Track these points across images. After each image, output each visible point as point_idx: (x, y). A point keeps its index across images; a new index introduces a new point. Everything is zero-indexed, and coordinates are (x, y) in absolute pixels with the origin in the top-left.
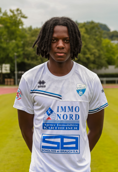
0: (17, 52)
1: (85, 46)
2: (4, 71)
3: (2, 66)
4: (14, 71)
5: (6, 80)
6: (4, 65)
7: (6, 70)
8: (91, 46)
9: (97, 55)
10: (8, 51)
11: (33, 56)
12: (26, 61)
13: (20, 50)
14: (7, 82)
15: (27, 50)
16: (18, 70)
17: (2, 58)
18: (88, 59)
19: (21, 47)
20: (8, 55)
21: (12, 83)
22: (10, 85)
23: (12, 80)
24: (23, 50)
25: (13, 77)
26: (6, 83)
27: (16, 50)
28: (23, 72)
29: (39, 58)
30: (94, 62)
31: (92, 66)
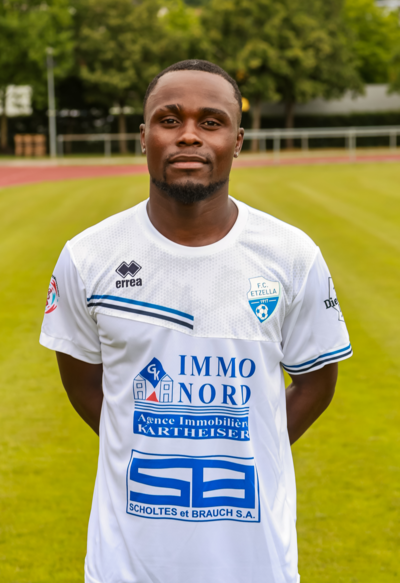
0: (54, 45)
1: (286, 20)
2: (11, 110)
3: (5, 92)
4: (46, 108)
5: (18, 139)
6: (11, 90)
7: (19, 106)
8: (303, 19)
9: (326, 48)
10: (24, 43)
11: (109, 55)
12: (85, 74)
13: (65, 36)
14: (24, 145)
15: (86, 39)
16: (60, 106)
17: (6, 66)
18: (294, 63)
19: (69, 28)
20: (24, 54)
21: (40, 149)
22: (33, 155)
23: (39, 139)
24: (76, 37)
25: (41, 128)
26: (19, 149)
27: (51, 36)
28: (75, 113)
29: (127, 64)
30: (315, 75)
31: (306, 86)
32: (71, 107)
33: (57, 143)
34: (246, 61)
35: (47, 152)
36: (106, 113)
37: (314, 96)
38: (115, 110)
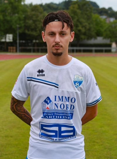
0: (19, 24)
1: (78, 20)
2: (8, 40)
3: (6, 35)
4: (16, 40)
5: (9, 48)
6: (8, 35)
8: (82, 20)
9: (88, 27)
10: (11, 23)
11: (33, 27)
12: (27, 32)
13: (22, 22)
15: (27, 23)
16: (20, 40)
17: (7, 29)
18: (80, 31)
19: (23, 20)
20: (11, 26)
21: (15, 50)
22: (13, 52)
23: (14, 48)
24: (25, 22)
25: (15, 45)
26: (9, 50)
27: (18, 22)
28: (24, 42)
29: (37, 29)
30: (85, 34)
31: (83, 37)
32: (23, 40)
33: (19, 49)
35: (16, 51)
36: (32, 41)
37: (84, 39)
38: (34, 41)
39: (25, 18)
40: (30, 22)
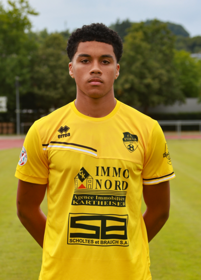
0: (20, 75)
1: (144, 64)
4: (15, 108)
8: (153, 63)
9: (165, 79)
11: (49, 81)
12: (36, 90)
13: (25, 71)
14: (2, 128)
15: (37, 72)
16: (22, 108)
18: (148, 86)
20: (4, 80)
21: (11, 130)
22: (7, 134)
23: (11, 125)
24: (32, 71)
25: (12, 120)
27: (18, 71)
28: (30, 111)
29: (59, 85)
30: (159, 93)
31: (155, 98)
32: (28, 108)
33: (21, 127)
34: (122, 85)
35: (15, 132)
36: (47, 111)
37: (159, 103)
39: (33, 63)
40: (44, 70)
